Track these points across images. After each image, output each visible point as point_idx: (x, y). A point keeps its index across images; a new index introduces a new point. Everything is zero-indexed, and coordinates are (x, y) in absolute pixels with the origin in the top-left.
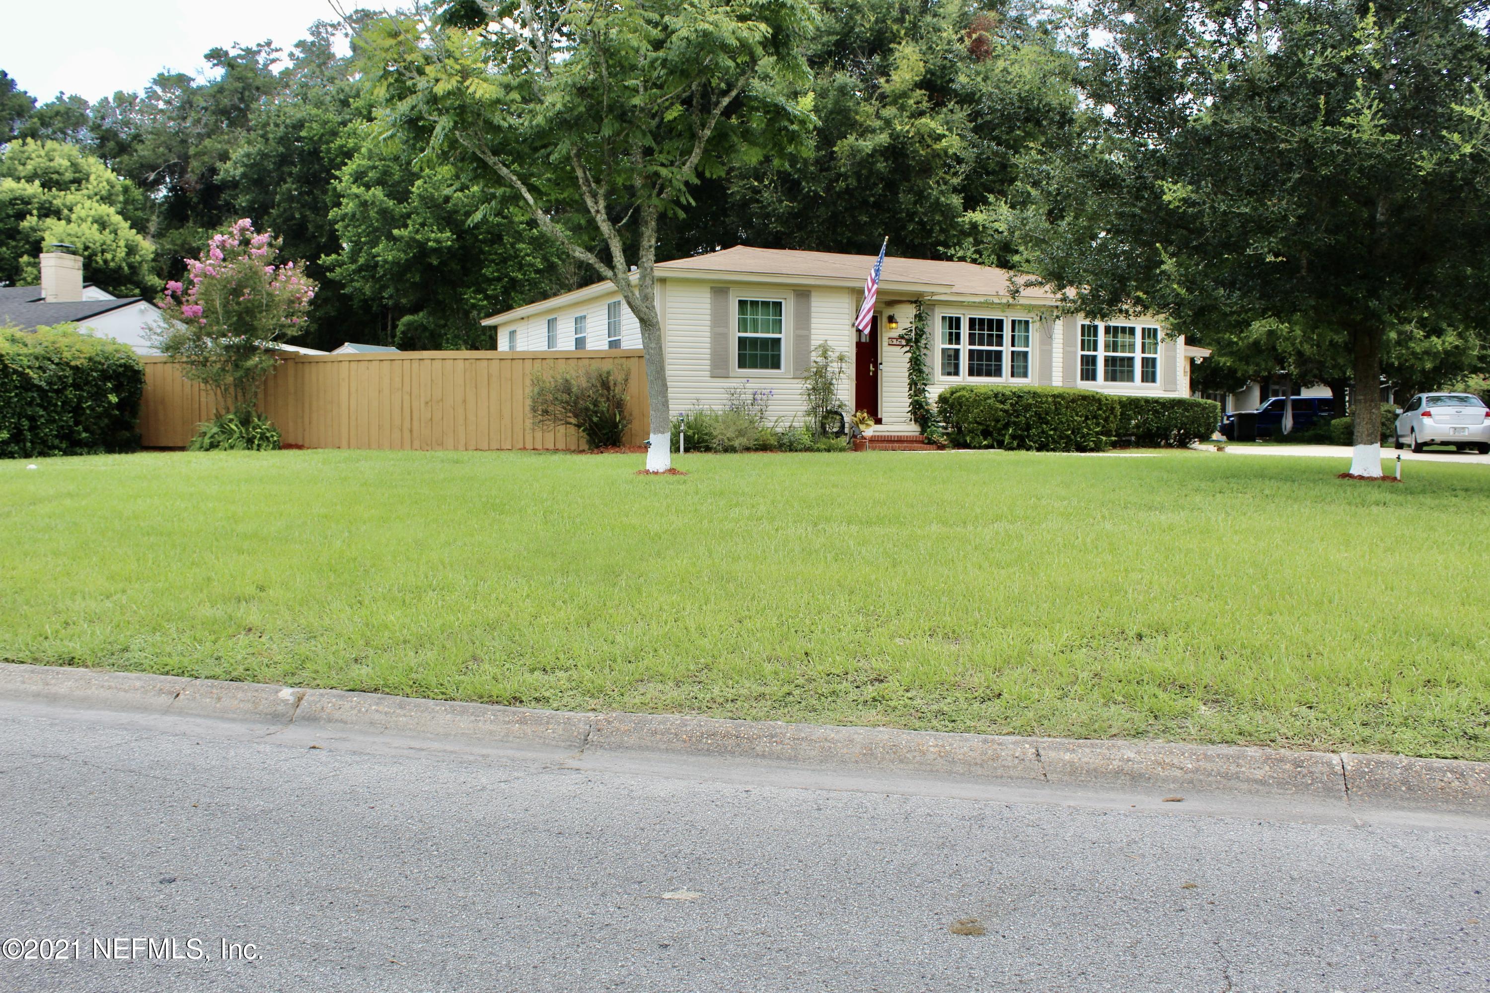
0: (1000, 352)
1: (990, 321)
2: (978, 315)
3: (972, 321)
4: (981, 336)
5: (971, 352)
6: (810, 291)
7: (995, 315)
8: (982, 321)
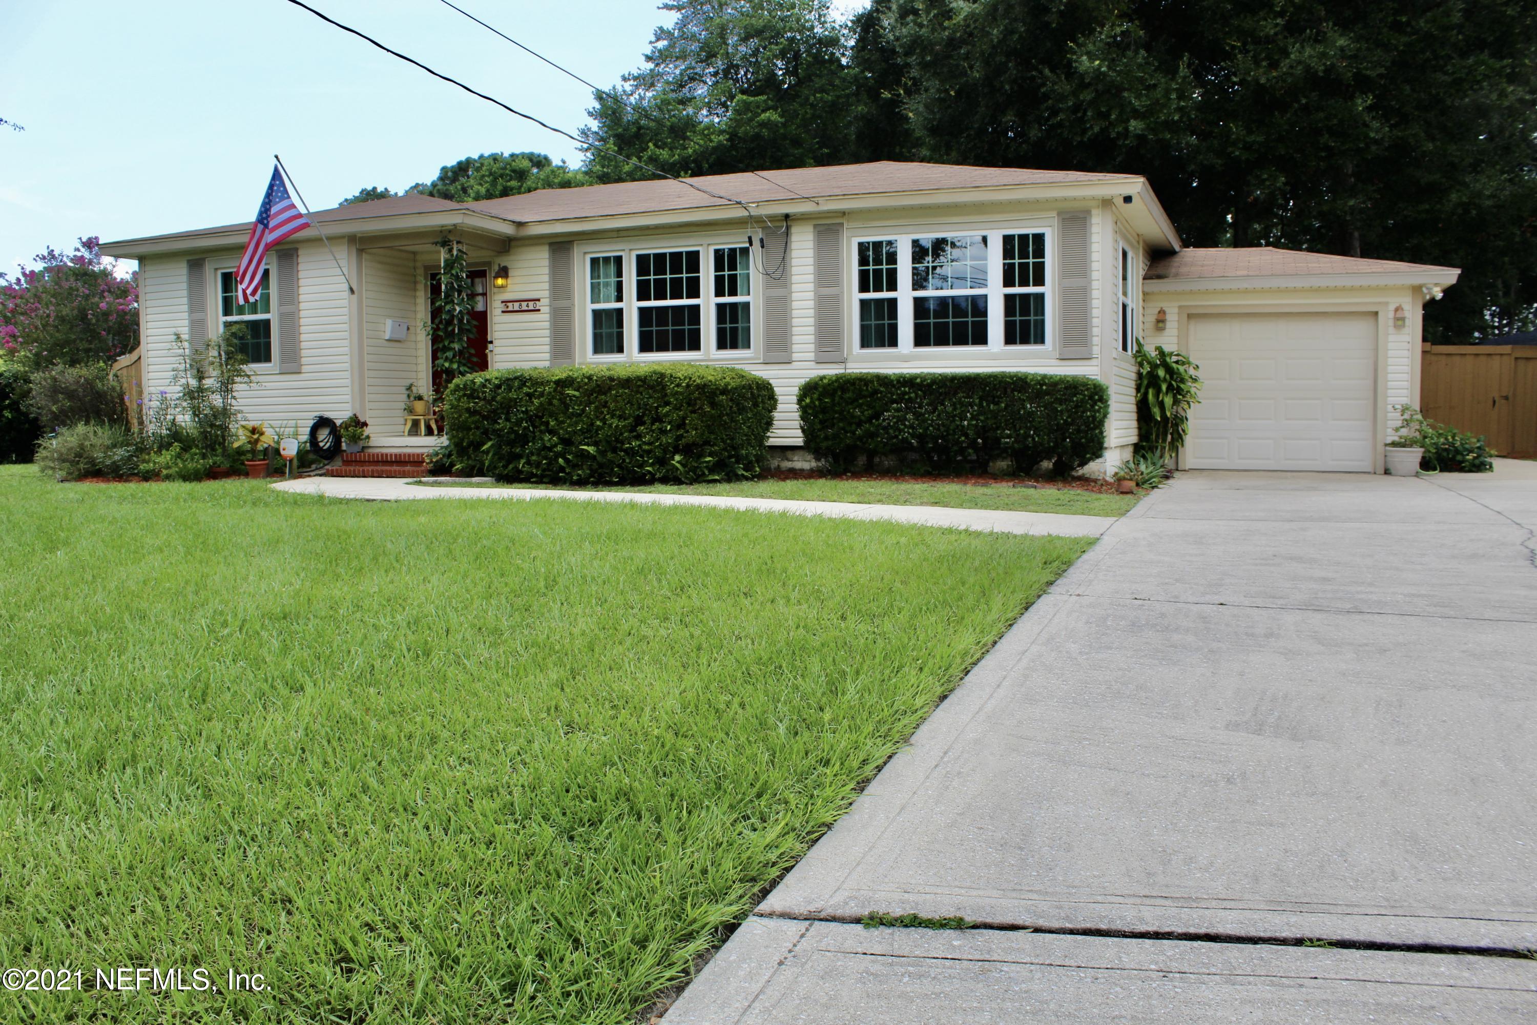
0: (697, 308)
1: (676, 256)
2: (653, 248)
3: (642, 262)
4: (660, 284)
5: (643, 312)
6: (297, 249)
7: (682, 246)
8: (660, 258)
